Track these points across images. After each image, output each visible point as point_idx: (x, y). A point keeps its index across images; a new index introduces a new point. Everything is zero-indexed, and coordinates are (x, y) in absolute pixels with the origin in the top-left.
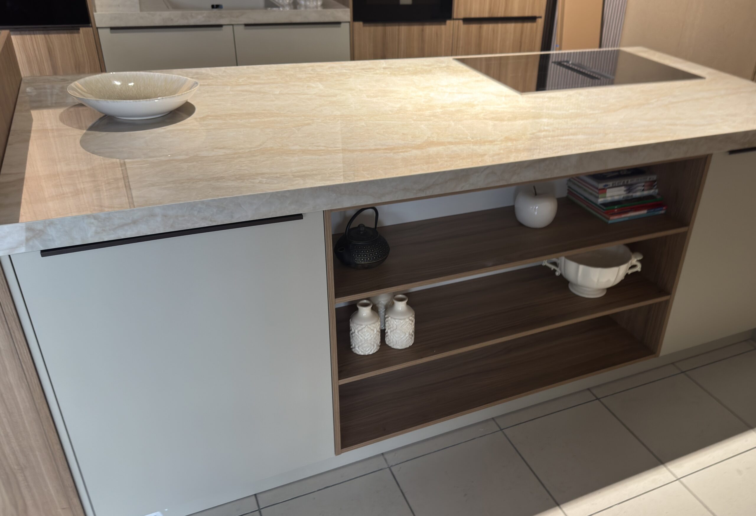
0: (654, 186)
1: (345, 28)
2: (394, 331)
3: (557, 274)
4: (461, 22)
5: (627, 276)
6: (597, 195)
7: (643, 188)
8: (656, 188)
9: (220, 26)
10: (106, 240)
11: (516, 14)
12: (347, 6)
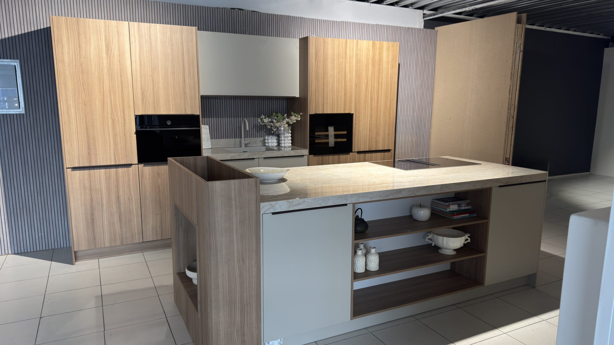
0: (469, 205)
1: (306, 158)
2: (372, 262)
3: (433, 245)
4: (356, 153)
5: (464, 244)
6: (446, 208)
7: (465, 206)
8: (471, 206)
9: (254, 159)
10: (290, 210)
11: (381, 149)
12: (306, 148)
